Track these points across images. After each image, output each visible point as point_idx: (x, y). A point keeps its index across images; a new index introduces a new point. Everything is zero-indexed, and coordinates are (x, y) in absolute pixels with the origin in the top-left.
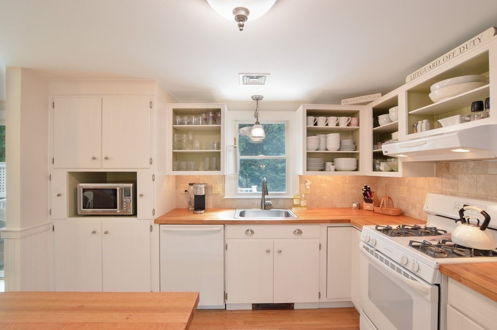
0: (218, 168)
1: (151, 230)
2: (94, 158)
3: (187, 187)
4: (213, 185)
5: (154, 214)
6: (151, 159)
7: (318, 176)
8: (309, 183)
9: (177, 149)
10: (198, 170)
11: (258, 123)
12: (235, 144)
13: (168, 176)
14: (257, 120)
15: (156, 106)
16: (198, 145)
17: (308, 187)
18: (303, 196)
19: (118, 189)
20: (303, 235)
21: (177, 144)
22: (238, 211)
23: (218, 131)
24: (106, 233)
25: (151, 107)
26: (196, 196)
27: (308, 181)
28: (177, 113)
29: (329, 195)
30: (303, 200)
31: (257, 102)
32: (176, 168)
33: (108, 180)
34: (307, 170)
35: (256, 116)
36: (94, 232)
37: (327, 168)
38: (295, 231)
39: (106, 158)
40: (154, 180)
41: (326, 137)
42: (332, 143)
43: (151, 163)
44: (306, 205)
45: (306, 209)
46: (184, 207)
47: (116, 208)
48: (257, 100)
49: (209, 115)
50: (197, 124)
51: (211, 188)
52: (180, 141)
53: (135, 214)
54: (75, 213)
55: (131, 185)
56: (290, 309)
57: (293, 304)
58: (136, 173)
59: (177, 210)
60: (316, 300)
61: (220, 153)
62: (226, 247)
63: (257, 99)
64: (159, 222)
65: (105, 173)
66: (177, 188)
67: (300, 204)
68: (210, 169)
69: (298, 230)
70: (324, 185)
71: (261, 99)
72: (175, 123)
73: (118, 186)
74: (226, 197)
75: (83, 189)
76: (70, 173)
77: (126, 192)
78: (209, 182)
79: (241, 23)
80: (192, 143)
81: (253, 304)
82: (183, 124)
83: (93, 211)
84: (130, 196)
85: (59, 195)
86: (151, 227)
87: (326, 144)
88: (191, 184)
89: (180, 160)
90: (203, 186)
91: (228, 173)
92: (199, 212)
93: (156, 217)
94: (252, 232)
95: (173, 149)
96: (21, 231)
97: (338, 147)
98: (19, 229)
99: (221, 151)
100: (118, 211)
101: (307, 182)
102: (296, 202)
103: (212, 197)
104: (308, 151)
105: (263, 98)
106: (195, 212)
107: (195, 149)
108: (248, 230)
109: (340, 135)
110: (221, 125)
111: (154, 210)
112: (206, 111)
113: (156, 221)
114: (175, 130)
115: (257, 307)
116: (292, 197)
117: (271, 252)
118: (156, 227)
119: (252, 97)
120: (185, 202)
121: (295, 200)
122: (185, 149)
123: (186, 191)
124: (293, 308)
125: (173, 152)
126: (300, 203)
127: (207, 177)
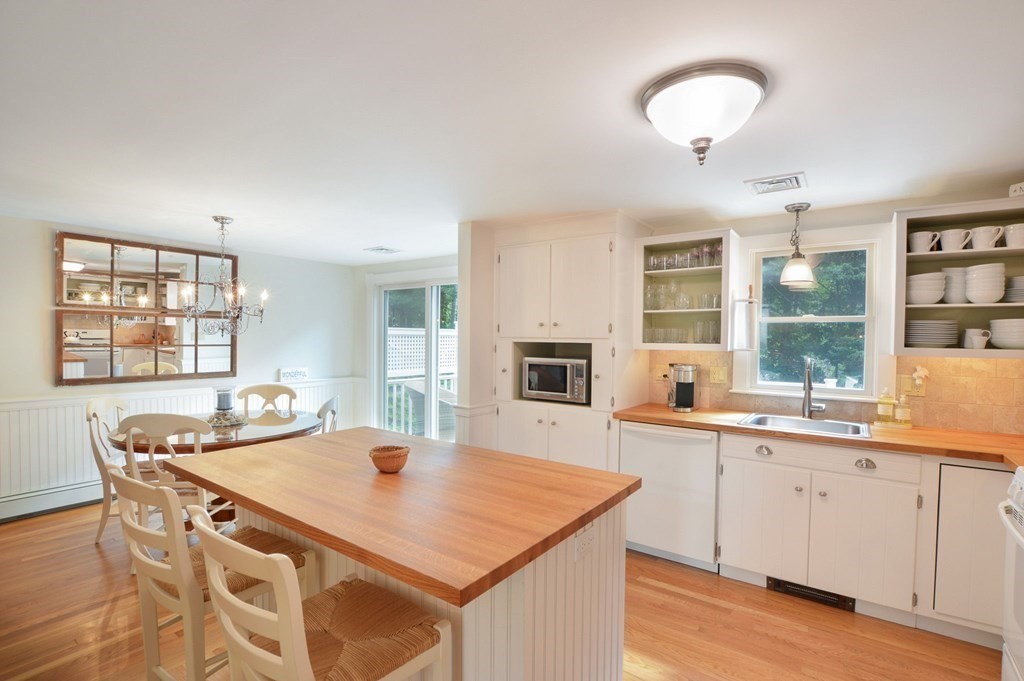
0: (717, 340)
1: (609, 428)
2: (542, 325)
3: (665, 368)
4: (712, 369)
5: (613, 405)
6: (610, 325)
7: (947, 359)
8: (921, 372)
9: (651, 309)
10: (686, 342)
11: (798, 255)
12: (750, 297)
13: (636, 350)
14: (797, 248)
15: (618, 245)
16: (684, 301)
17: (918, 382)
18: (903, 398)
19: (568, 365)
20: (877, 472)
21: (651, 302)
22: (754, 416)
23: (717, 276)
24: (554, 424)
25: (611, 250)
26: (678, 384)
27: (919, 368)
28: (650, 251)
29: (979, 402)
30: (902, 407)
31: (798, 216)
32: (649, 338)
33: (557, 354)
34: (906, 345)
35: (795, 242)
36: (540, 422)
37: (967, 342)
38: (860, 461)
39: (556, 325)
40: (613, 355)
41: (965, 273)
42: (981, 286)
43: (610, 331)
44: (909, 418)
45: (909, 426)
46: (663, 402)
47: (565, 392)
48: (798, 211)
49: (702, 250)
50: (683, 264)
51: (708, 373)
52: (655, 295)
53: (588, 403)
54: (520, 396)
55: (584, 362)
56: (844, 609)
57: (853, 601)
58: (590, 345)
59: (651, 405)
60: (907, 606)
61: (720, 312)
62: (720, 470)
63: (797, 209)
64: (621, 417)
65: (554, 344)
66: (651, 370)
67: (894, 416)
68: (704, 341)
69: (868, 460)
70: (963, 380)
71: (807, 208)
72: (647, 267)
73: (568, 362)
74: (734, 390)
75: (530, 365)
76: (516, 343)
77: (578, 371)
78: (705, 363)
79: (702, 155)
80: (673, 297)
81: (769, 579)
82: (661, 268)
83: (537, 394)
84: (582, 376)
85: (504, 371)
86: (609, 422)
87: (965, 288)
88: (671, 365)
89: (655, 325)
90: (690, 368)
91: (735, 347)
92: (682, 410)
93: (616, 409)
94: (770, 452)
95: (645, 309)
96: (470, 409)
97: (1000, 294)
98: (468, 406)
99: (722, 310)
100: (568, 396)
101: (915, 370)
102: (881, 410)
103: (708, 389)
104: (909, 306)
105: (809, 205)
106: (676, 409)
107: (679, 308)
108: (761, 447)
109: (1006, 266)
110: (723, 266)
111: (613, 399)
112: (698, 244)
113: (616, 416)
114: (649, 279)
115: (777, 585)
116: (875, 400)
117: (806, 492)
118: (615, 423)
119: (786, 208)
120: (664, 392)
121: (879, 406)
122: (664, 308)
123: (665, 376)
124: (852, 609)
125: (644, 314)
126: (894, 412)
127: (701, 353)
